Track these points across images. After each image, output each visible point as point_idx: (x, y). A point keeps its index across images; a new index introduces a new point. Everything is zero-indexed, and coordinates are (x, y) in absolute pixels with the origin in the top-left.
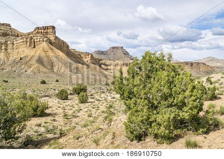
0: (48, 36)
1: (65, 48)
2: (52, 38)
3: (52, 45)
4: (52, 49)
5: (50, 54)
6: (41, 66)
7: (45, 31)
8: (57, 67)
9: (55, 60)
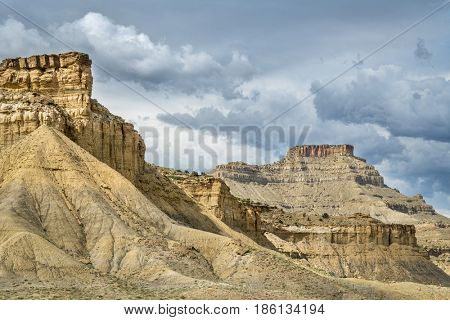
0: (58, 99)
1: (128, 155)
2: (75, 108)
3: (74, 140)
4: (76, 159)
5: (71, 179)
6: (36, 239)
7: (47, 76)
8: (104, 242)
9: (92, 208)
